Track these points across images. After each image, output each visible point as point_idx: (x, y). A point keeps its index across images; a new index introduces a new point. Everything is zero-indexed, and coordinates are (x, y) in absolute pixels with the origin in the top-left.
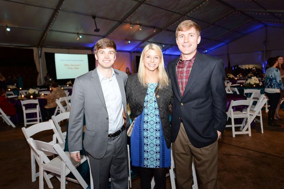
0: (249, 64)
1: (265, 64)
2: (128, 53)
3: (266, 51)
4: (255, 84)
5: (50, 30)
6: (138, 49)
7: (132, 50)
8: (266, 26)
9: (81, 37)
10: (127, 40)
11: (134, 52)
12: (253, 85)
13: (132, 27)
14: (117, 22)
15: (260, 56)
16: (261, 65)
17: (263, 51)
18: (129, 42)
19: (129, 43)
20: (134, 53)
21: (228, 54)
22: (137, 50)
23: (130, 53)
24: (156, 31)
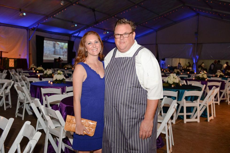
0: (180, 58)
1: (196, 58)
2: (25, 31)
3: (197, 44)
4: (174, 83)
6: (39, 25)
7: (31, 26)
8: (198, 14)
10: (21, 11)
11: (34, 29)
12: (172, 85)
16: (192, 59)
17: (195, 44)
19: (24, 15)
20: (33, 31)
21: (157, 44)
22: (38, 27)
23: (27, 30)
24: (64, 4)
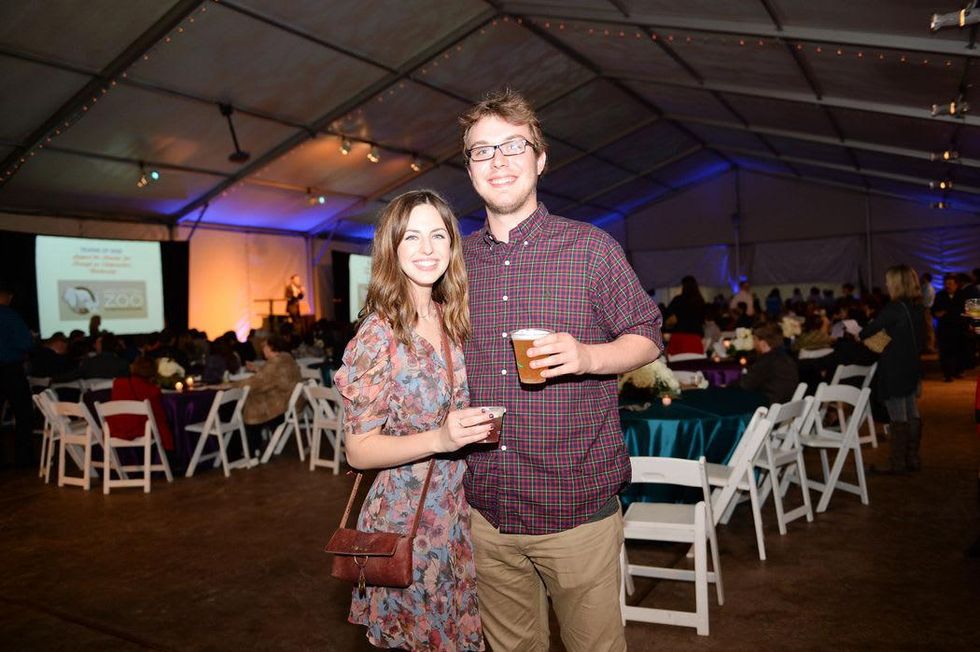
2: (301, 240)
3: (741, 245)
5: (47, 147)
8: (735, 167)
9: (155, 176)
10: (311, 192)
13: (348, 150)
14: (296, 130)
15: (725, 261)
16: (730, 288)
18: (322, 200)
19: (319, 204)
20: (322, 241)
23: (307, 238)
